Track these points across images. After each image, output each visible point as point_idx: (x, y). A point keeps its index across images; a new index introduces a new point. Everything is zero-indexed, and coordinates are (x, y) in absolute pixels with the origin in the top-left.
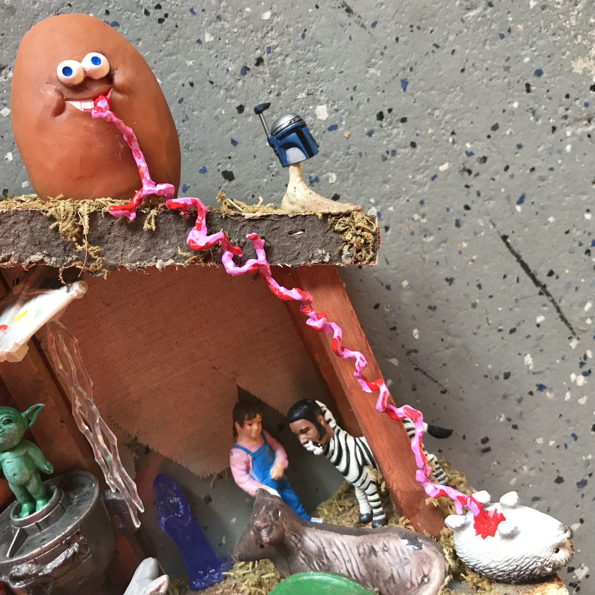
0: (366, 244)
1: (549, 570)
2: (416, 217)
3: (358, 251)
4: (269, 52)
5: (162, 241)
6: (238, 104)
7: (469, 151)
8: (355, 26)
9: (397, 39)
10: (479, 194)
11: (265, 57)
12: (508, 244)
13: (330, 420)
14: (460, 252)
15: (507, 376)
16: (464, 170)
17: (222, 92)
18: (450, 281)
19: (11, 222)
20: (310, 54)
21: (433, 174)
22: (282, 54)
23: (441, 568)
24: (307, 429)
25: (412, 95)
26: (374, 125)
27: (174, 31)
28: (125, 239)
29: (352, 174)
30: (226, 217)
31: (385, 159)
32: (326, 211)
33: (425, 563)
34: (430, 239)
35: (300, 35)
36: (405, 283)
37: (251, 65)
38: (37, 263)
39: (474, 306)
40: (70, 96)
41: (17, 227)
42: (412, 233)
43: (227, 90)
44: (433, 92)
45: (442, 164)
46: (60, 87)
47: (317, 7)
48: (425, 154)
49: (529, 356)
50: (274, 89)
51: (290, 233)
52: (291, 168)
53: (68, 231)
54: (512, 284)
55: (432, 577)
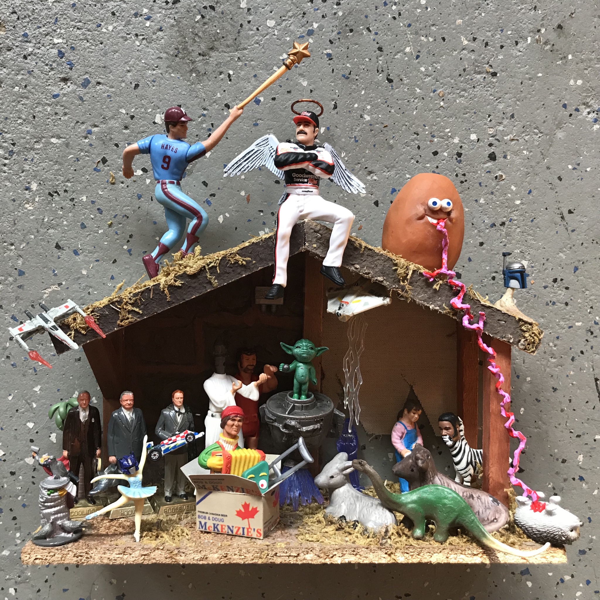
0: (534, 343)
1: (564, 539)
2: (551, 344)
3: (529, 344)
4: (510, 221)
5: (437, 297)
6: (481, 241)
7: (597, 321)
8: (563, 228)
9: (582, 244)
10: (592, 348)
11: (507, 223)
12: (597, 384)
13: (462, 431)
14: (567, 376)
15: (564, 461)
16: (590, 330)
17: (476, 231)
18: (555, 390)
19: (377, 258)
20: (531, 232)
21: (570, 325)
22: (516, 225)
23: (505, 519)
24: (449, 428)
25: (578, 277)
26: (550, 283)
27: (466, 190)
28: (422, 288)
29: (526, 304)
30: (472, 299)
31: (547, 304)
32: (522, 318)
33: (498, 513)
34: (553, 360)
35: (531, 219)
36: (529, 379)
37: (498, 225)
38: (379, 281)
39: (562, 411)
40: (429, 214)
41: (378, 261)
42: (545, 353)
43: (479, 231)
44: (590, 280)
45: (578, 322)
46: (426, 208)
47: (546, 209)
48: (571, 312)
49: (582, 456)
50: (504, 241)
51: (499, 320)
52: (509, 289)
53: (401, 273)
54: (590, 409)
55: (499, 520)
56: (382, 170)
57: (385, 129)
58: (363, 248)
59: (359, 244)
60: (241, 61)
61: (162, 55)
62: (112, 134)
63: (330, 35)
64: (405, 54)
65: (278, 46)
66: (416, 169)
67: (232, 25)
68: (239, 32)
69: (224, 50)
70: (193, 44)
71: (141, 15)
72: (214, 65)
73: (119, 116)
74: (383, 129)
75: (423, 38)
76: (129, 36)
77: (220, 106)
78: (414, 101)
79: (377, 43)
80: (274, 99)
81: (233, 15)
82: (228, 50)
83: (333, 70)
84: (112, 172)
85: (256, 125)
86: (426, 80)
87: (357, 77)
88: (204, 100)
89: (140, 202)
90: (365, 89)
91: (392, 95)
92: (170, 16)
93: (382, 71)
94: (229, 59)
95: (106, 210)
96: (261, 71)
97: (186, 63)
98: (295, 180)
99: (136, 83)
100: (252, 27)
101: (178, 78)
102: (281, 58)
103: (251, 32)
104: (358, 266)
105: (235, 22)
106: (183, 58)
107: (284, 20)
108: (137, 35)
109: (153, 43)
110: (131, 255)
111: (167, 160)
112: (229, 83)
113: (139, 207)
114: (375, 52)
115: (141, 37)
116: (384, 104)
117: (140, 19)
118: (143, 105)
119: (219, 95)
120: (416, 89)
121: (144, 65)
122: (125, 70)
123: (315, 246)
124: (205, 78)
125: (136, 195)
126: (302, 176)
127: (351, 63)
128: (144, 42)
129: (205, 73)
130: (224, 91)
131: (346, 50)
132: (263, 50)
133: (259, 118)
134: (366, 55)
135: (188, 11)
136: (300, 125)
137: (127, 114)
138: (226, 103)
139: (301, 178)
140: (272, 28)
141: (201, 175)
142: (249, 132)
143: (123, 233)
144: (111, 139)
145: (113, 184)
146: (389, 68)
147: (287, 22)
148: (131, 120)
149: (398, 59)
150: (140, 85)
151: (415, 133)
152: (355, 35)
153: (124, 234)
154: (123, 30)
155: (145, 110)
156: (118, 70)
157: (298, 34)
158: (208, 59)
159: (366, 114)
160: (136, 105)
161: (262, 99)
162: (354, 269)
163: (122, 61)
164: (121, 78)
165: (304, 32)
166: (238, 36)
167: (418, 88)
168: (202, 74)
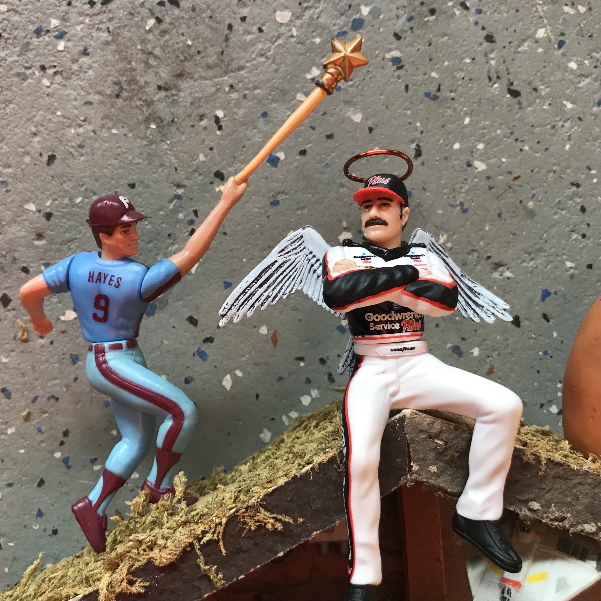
41: (580, 488)
56: (519, 258)
57: (517, 182)
58: (544, 462)
59: (533, 454)
60: (237, 91)
61: (90, 98)
62: (15, 251)
63: (394, 25)
64: (537, 42)
65: (300, 55)
66: (581, 249)
67: (212, 28)
68: (227, 40)
69: (203, 74)
70: (145, 72)
71: (48, 31)
72: (188, 105)
73: (25, 217)
74: (511, 183)
75: (566, 9)
76: (30, 71)
77: (205, 176)
78: (563, 126)
79: (483, 28)
80: (303, 153)
81: (213, 11)
82: (210, 73)
83: (407, 87)
84: (21, 320)
85: (275, 203)
86: (581, 85)
87: (452, 95)
88: (176, 169)
89: (77, 369)
90: (470, 114)
91: (521, 119)
92: (100, 26)
93: (498, 77)
94: (213, 89)
95: (18, 389)
96: (274, 105)
97: (137, 107)
98: (372, 327)
99: (50, 153)
100: (249, 28)
101: (125, 135)
102: (309, 76)
103: (249, 37)
104: (536, 506)
105: (218, 23)
106: (131, 99)
107: (307, 8)
108: (43, 68)
109: (74, 77)
110: (69, 467)
111: (102, 303)
112: (218, 133)
113: (76, 379)
114: (481, 44)
115: (51, 71)
116: (508, 138)
117: (47, 38)
118: (66, 191)
119: (202, 158)
120: (565, 102)
121: (61, 119)
122: (28, 132)
123: (433, 469)
124: (173, 129)
125: (68, 357)
126: (387, 317)
127: (438, 70)
128: (58, 78)
129: (173, 121)
130: (211, 149)
131: (427, 47)
132: (274, 67)
133: (280, 190)
134: (465, 52)
135: (132, 14)
136: (369, 207)
137: (39, 211)
138: (215, 170)
139: (386, 322)
140: (287, 25)
141: (185, 307)
142: (265, 218)
143: (52, 428)
144: (14, 260)
145: (26, 341)
146: (511, 71)
147: (312, 11)
148: (46, 222)
149: (524, 52)
150: (58, 157)
151: (572, 184)
152: (440, 19)
153: (52, 431)
154: (17, 61)
155: (71, 200)
156: (15, 135)
157: (336, 30)
158: (176, 95)
159: (477, 159)
160: (54, 193)
161: (281, 155)
162: (528, 513)
163: (20, 118)
164: (23, 147)
165: (345, 25)
166: (227, 46)
167: (567, 100)
168: (168, 123)
